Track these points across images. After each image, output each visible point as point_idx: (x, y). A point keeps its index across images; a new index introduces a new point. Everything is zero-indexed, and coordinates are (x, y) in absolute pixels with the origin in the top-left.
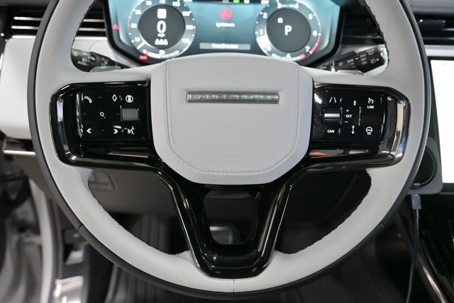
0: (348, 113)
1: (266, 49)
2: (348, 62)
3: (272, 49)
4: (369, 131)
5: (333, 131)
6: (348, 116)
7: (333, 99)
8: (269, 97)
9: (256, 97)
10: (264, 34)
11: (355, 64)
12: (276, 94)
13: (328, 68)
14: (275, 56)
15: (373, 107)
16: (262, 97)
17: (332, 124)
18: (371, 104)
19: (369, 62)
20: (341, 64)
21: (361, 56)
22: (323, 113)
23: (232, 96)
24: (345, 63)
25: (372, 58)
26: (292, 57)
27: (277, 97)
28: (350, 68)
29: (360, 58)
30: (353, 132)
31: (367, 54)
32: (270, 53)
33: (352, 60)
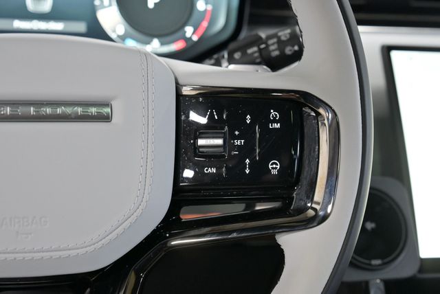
0: (238, 138)
1: (114, 31)
2: (250, 51)
3: (126, 30)
4: (274, 167)
5: (214, 170)
6: (238, 142)
7: (212, 112)
8: (93, 110)
9: (69, 110)
10: (110, 5)
11: (261, 55)
12: (107, 105)
13: (218, 63)
14: (130, 43)
15: (277, 126)
16: (79, 110)
17: (212, 157)
18: (275, 121)
19: (282, 52)
20: (237, 56)
21: (271, 42)
22: (196, 139)
23: (20, 111)
24: (244, 53)
25: (287, 45)
26: (162, 44)
27: (108, 110)
28: (252, 62)
29: (268, 46)
30: (247, 171)
31: (279, 38)
32: (123, 38)
33: (255, 49)
